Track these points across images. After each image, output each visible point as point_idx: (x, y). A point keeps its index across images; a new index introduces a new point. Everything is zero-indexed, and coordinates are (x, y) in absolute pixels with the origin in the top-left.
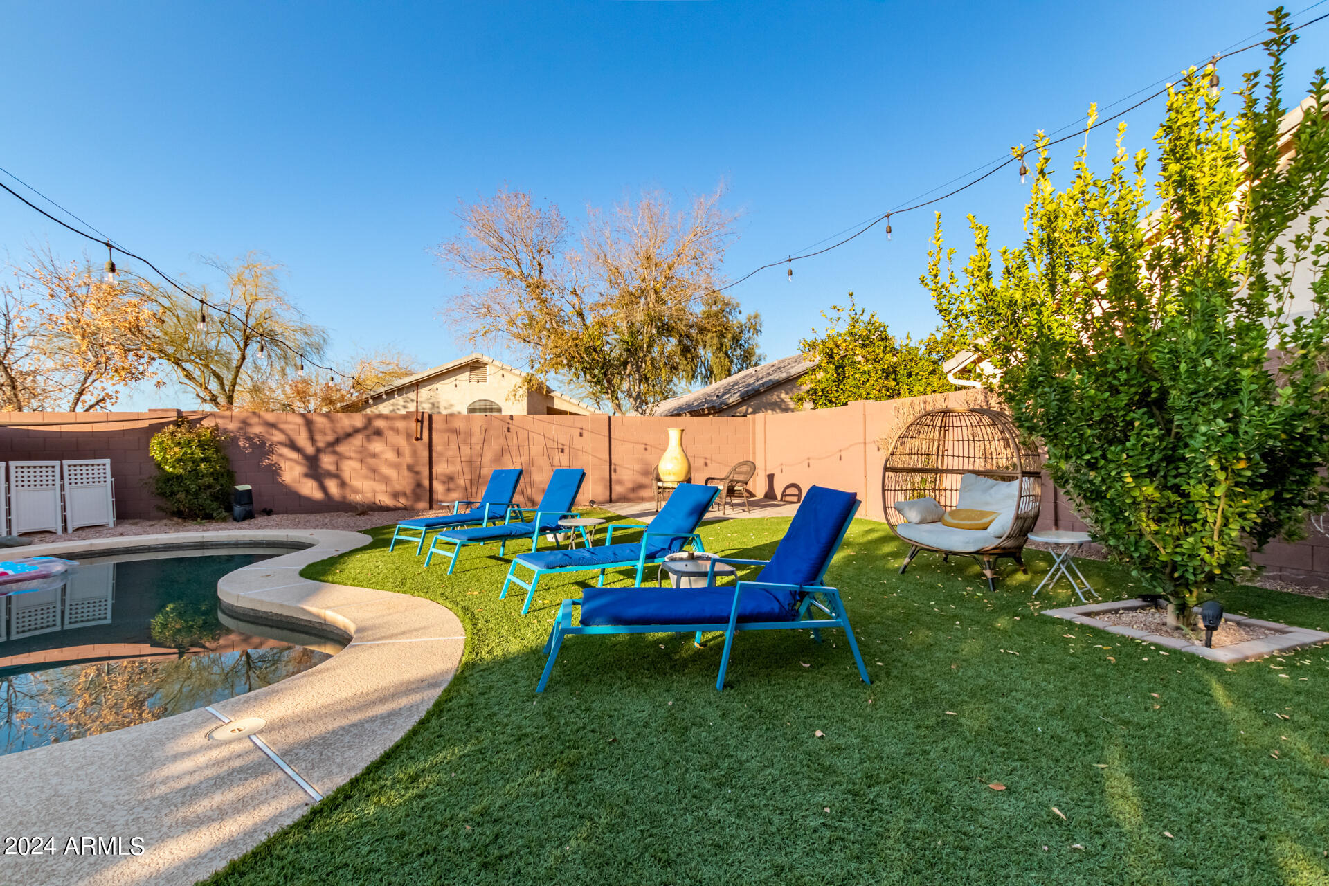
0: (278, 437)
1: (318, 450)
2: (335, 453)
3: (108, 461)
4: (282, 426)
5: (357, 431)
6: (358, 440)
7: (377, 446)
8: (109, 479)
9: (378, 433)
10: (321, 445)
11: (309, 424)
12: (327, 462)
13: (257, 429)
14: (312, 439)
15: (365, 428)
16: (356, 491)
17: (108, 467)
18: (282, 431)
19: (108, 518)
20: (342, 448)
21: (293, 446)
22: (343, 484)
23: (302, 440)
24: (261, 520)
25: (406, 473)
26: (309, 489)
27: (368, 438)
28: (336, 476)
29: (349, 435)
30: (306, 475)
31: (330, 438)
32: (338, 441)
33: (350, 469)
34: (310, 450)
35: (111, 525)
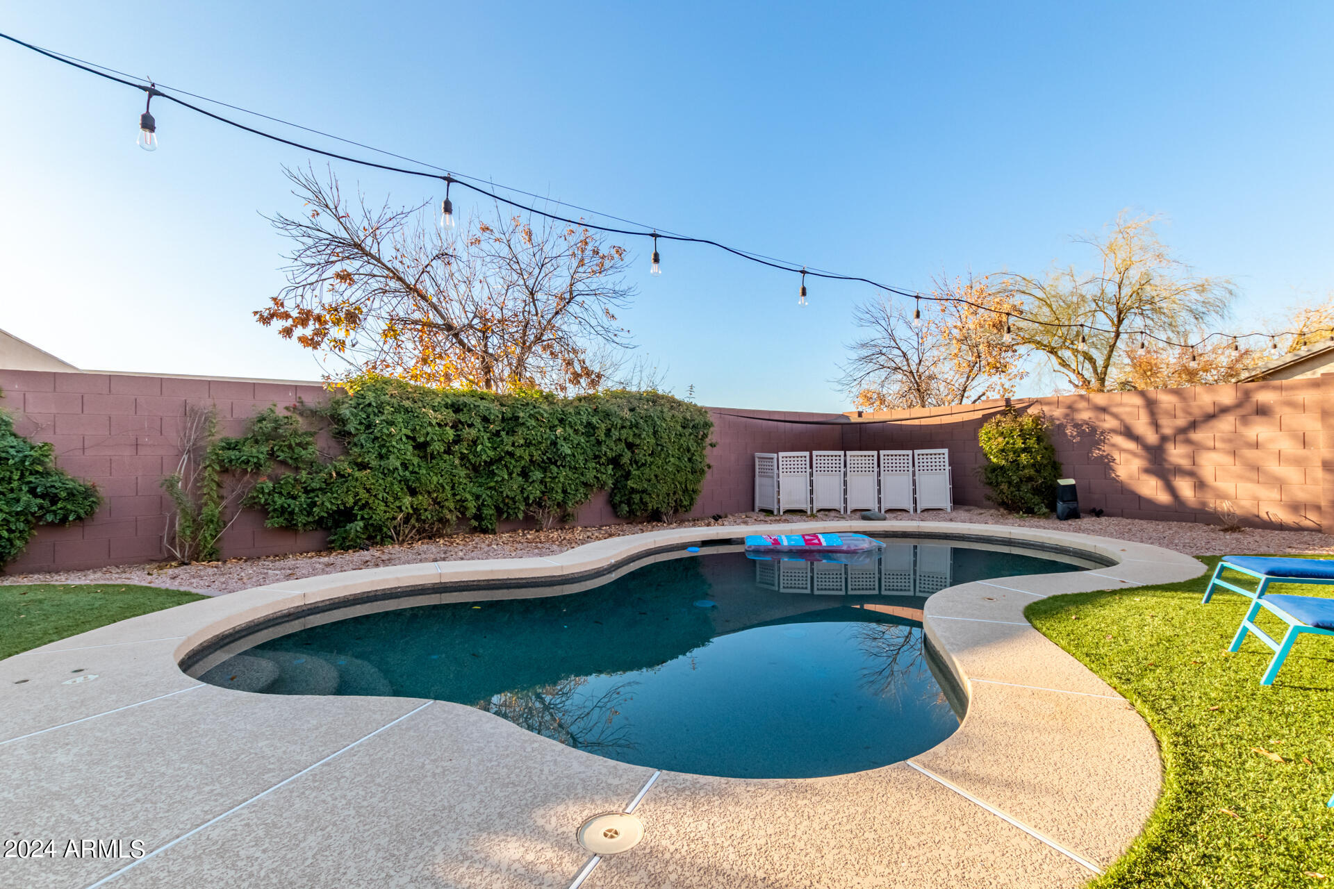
0: (1109, 423)
1: (1164, 439)
2: (1189, 442)
3: (946, 451)
4: (1115, 410)
5: (1224, 410)
6: (1226, 424)
7: (1260, 431)
8: (947, 468)
10: (1167, 431)
11: (1151, 405)
12: (1177, 454)
13: (1085, 415)
14: (1156, 425)
15: (1239, 405)
16: (1222, 496)
17: (946, 456)
18: (1115, 416)
19: (946, 503)
20: (1198, 436)
21: (1129, 433)
22: (1200, 485)
23: (1142, 425)
24: (1087, 522)
26: (1151, 488)
27: (1245, 420)
28: (1190, 473)
29: (1210, 417)
30: (1147, 471)
31: (1181, 422)
32: (1193, 425)
33: (1213, 465)
34: (1152, 438)
35: (949, 510)
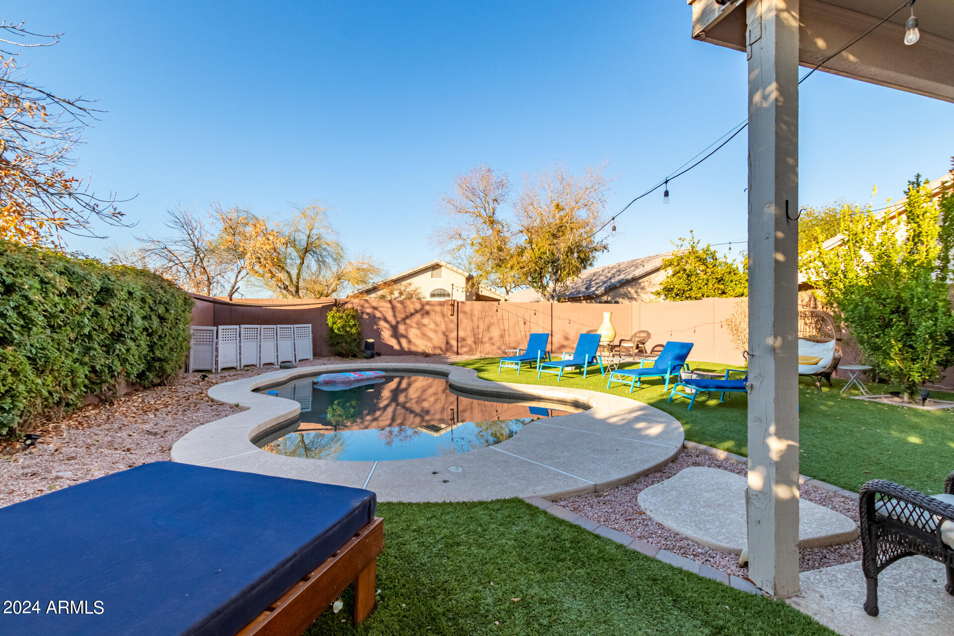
0: (378, 315)
1: (398, 322)
2: (405, 324)
3: (310, 325)
4: (380, 309)
5: (417, 312)
6: (418, 317)
7: (426, 321)
8: (311, 335)
9: (428, 313)
10: (399, 319)
11: (393, 308)
12: (402, 328)
13: (369, 311)
14: (395, 316)
15: (421, 310)
16: (415, 345)
17: (310, 328)
18: (380, 312)
19: (310, 356)
20: (408, 321)
21: (386, 321)
22: (409, 342)
23: (390, 317)
25: (441, 336)
26: (393, 342)
27: (423, 315)
28: (406, 337)
29: (412, 314)
30: (392, 336)
31: (403, 316)
32: (407, 317)
33: (413, 333)
34: (394, 322)
35: (312, 359)
